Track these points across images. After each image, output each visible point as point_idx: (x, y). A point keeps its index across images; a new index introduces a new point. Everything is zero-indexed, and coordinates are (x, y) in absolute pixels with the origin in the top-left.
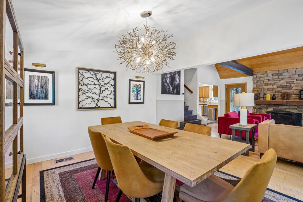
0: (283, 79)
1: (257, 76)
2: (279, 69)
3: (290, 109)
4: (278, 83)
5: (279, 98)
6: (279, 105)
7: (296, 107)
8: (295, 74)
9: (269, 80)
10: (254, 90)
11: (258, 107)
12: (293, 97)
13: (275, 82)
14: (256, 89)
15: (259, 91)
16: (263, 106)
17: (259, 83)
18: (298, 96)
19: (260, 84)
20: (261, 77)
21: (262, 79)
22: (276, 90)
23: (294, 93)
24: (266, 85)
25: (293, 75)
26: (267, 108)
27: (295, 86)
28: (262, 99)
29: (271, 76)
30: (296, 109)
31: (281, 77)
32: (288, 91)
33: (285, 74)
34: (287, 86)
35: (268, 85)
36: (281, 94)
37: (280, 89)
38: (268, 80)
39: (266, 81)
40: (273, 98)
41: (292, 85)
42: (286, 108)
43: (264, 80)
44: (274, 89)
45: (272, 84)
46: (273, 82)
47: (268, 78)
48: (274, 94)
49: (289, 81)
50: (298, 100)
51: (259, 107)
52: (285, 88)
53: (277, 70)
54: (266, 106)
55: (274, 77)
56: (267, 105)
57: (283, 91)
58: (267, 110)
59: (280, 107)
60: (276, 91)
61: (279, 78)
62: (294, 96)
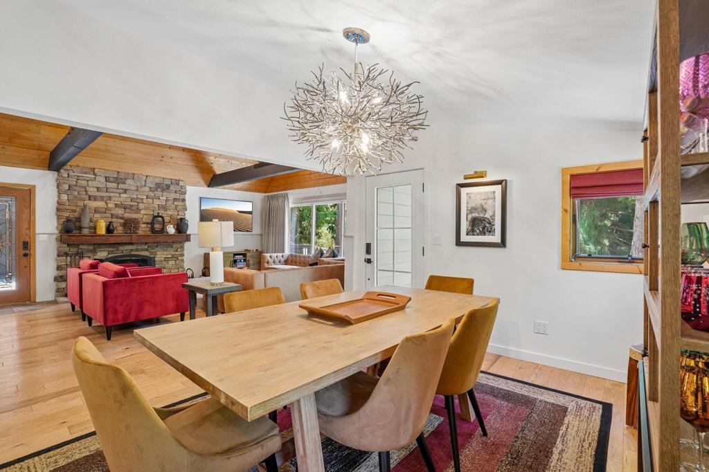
0: (125, 191)
1: (71, 173)
2: (119, 170)
3: (137, 250)
4: (118, 200)
5: (119, 230)
6: (118, 244)
7: (146, 247)
8: (145, 186)
9: (98, 189)
10: (61, 207)
11: (73, 250)
12: (143, 229)
13: (112, 194)
14: (67, 207)
15: (74, 211)
16: (85, 247)
17: (76, 193)
18: (149, 226)
19: (79, 196)
20: (80, 178)
21: (84, 183)
22: (114, 212)
23: (144, 220)
24: (92, 199)
25: (142, 187)
26: (94, 252)
27: (145, 209)
28: (86, 231)
29: (103, 180)
30: (147, 250)
31: (121, 186)
32: (134, 216)
33: (129, 181)
34: (131, 206)
35: (95, 199)
36: (122, 221)
37: (120, 212)
38: (95, 190)
39: (92, 191)
40: (109, 230)
41: (140, 205)
42: (131, 250)
43: (87, 188)
44: (107, 209)
45: (105, 199)
46: (107, 194)
47: (95, 184)
48: (110, 220)
49: (135, 197)
50: (149, 233)
51: (76, 250)
52: (129, 210)
53: (114, 169)
54: (91, 248)
55: (109, 185)
56: (94, 244)
57: (127, 215)
58: (94, 255)
59: (121, 248)
60: (112, 215)
61: (118, 188)
62: (144, 225)
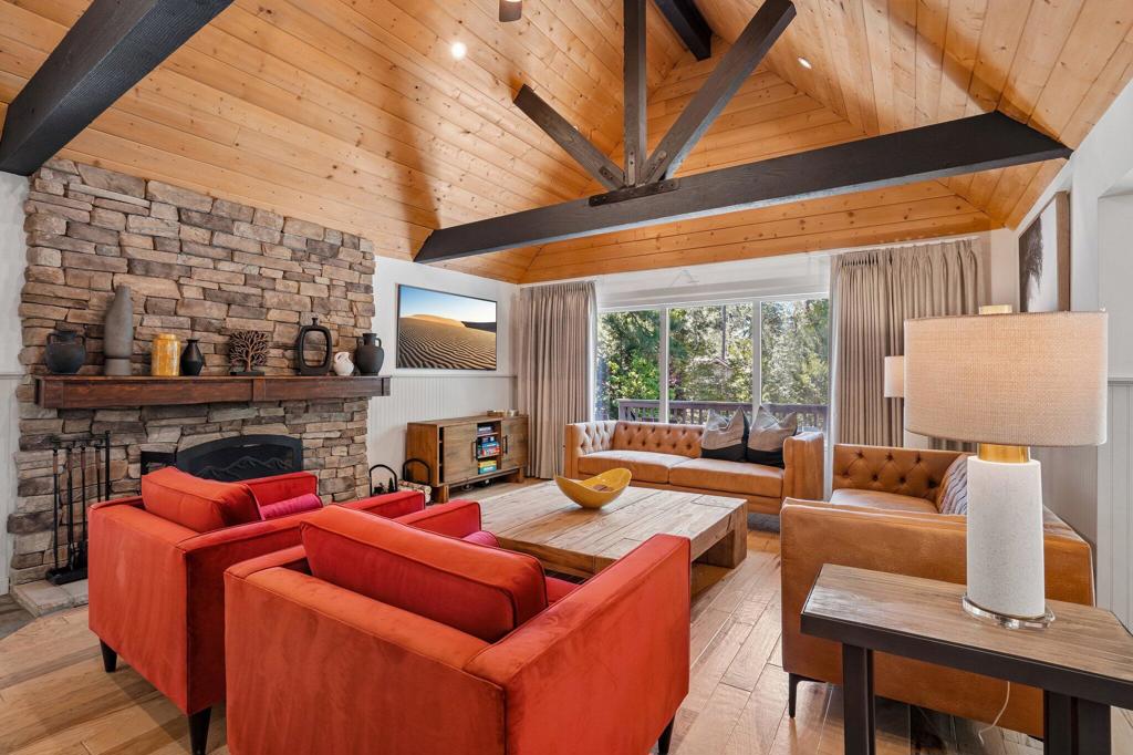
0: (231, 254)
1: (75, 185)
2: (215, 193)
3: (258, 421)
4: (207, 277)
5: (214, 365)
6: (209, 405)
7: (281, 412)
8: (281, 243)
9: (156, 243)
10: (39, 289)
11: (77, 427)
12: (275, 363)
13: (194, 261)
14: (61, 292)
15: (82, 304)
16: (114, 417)
17: (90, 249)
18: (289, 353)
19: (97, 259)
20: (104, 203)
21: (116, 220)
22: (198, 312)
23: (276, 338)
24: (139, 269)
25: (273, 245)
26: (141, 430)
27: (280, 307)
28: (121, 368)
29: (171, 216)
30: (283, 420)
31: (220, 239)
32: (253, 325)
33: (244, 228)
34: (246, 296)
35: (148, 270)
36: (220, 339)
37: (215, 311)
38: (149, 243)
39: (138, 246)
40: (188, 365)
41: (268, 294)
42: (244, 421)
43: (124, 236)
44: (180, 302)
45: (175, 273)
46: (181, 259)
47: (149, 225)
48: (188, 334)
49: (255, 271)
50: (288, 373)
51: (84, 425)
52: (240, 309)
53: (203, 189)
54: (132, 418)
55: (189, 233)
56: (141, 408)
57: (234, 323)
58: (139, 442)
59: (218, 417)
60: (193, 319)
61: (211, 245)
62: (274, 352)
